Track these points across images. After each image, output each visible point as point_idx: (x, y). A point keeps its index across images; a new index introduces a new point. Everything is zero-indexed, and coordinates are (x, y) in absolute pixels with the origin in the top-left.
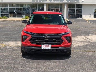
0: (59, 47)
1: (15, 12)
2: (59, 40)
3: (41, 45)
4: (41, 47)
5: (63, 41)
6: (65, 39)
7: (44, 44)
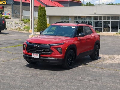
0: (47, 57)
1: (110, 25)
2: (48, 50)
3: (32, 53)
4: (32, 56)
5: (52, 51)
6: (54, 50)
7: (34, 53)
